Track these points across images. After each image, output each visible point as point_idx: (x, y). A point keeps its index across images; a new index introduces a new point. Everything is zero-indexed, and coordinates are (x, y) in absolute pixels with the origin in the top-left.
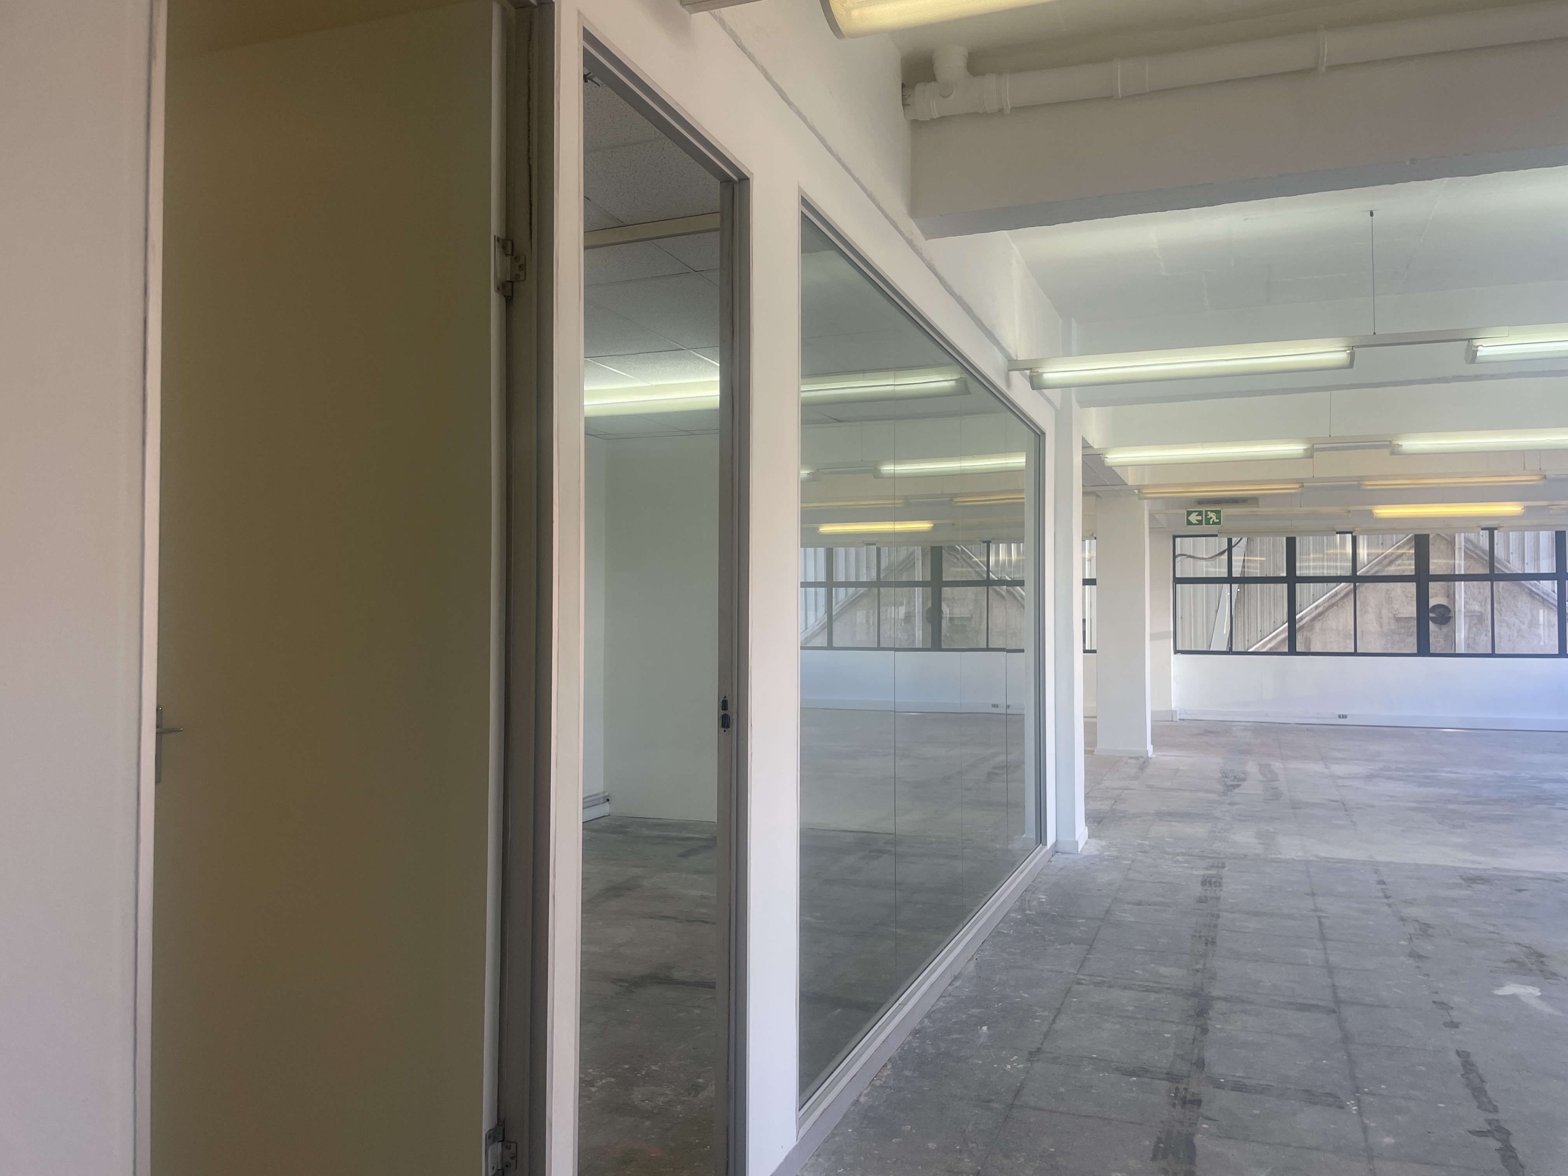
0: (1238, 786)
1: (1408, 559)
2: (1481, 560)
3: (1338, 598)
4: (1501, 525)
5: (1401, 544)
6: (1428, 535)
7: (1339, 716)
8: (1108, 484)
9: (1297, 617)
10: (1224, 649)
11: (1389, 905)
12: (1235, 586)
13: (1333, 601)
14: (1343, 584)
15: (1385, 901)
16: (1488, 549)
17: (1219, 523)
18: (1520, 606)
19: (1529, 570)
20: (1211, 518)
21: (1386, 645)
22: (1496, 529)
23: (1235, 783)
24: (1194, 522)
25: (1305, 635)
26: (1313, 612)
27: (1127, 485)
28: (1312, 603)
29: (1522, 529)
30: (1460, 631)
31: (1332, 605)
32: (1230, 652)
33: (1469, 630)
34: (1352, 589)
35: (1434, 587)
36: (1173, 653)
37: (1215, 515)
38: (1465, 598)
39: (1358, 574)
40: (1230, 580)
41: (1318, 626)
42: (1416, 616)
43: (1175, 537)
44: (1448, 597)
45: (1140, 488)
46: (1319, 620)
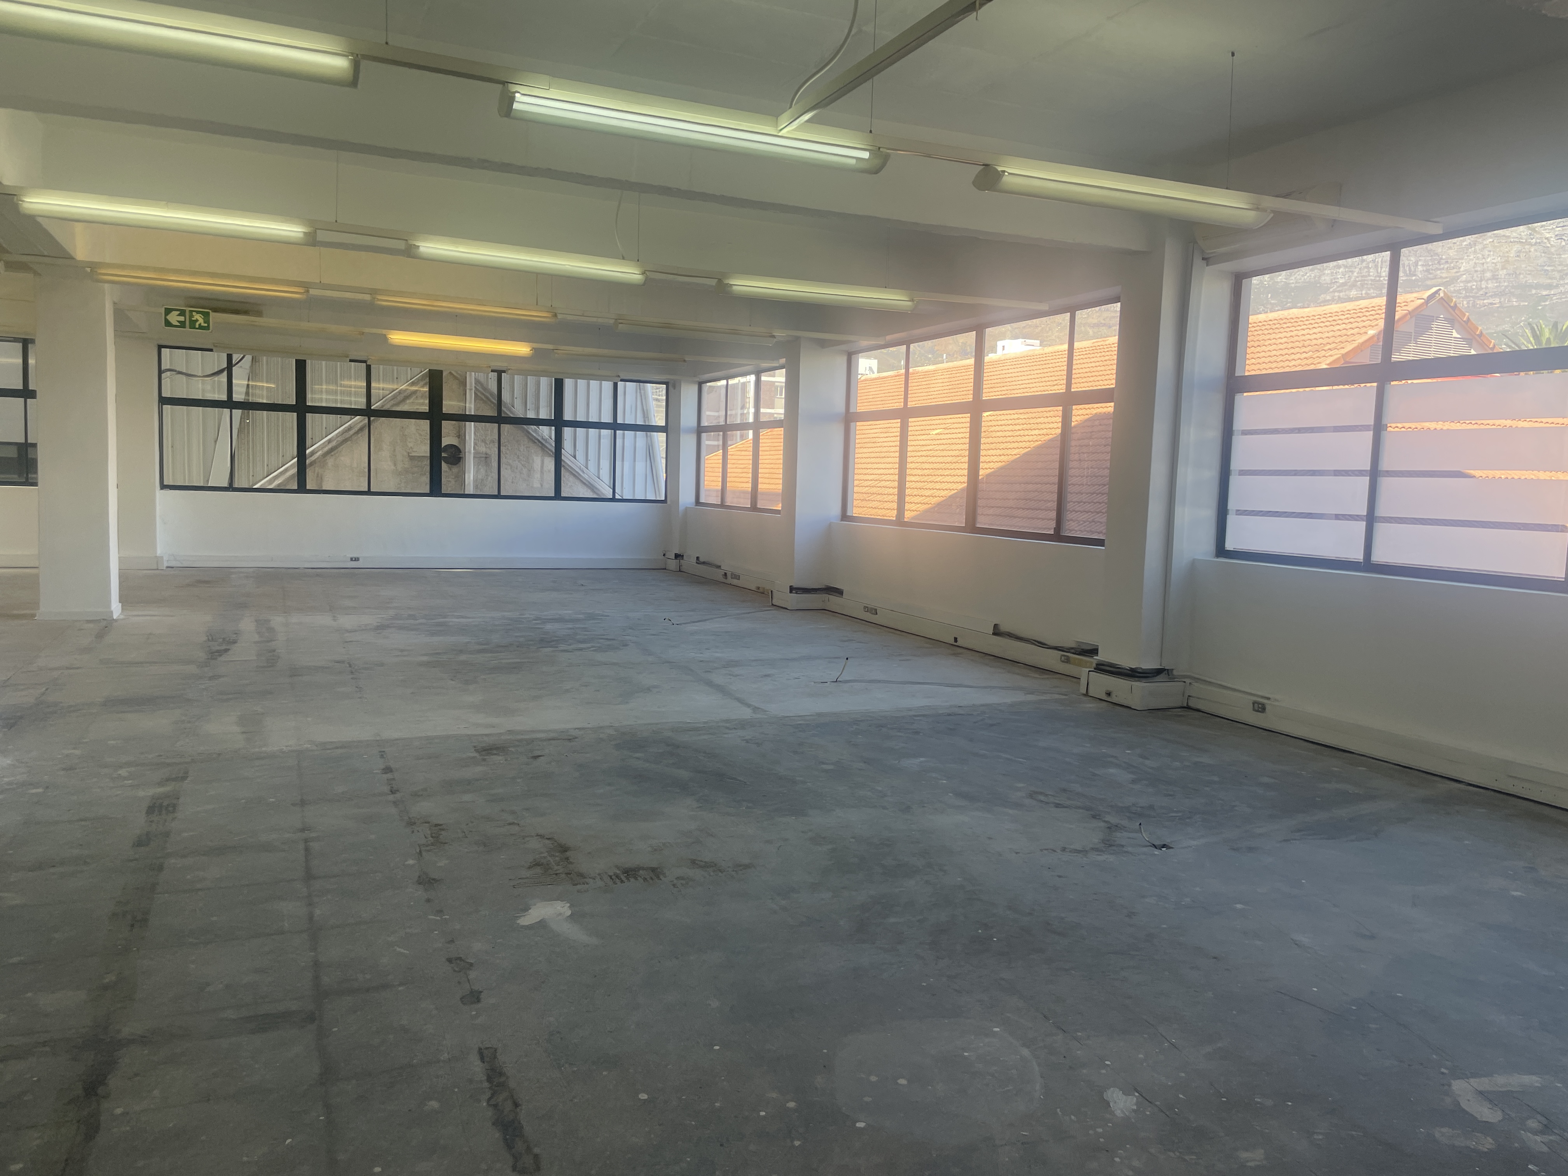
0: (226, 650)
1: (422, 397)
2: (490, 403)
3: (351, 432)
4: (509, 368)
5: (416, 379)
6: (441, 372)
7: (352, 559)
8: (46, 253)
9: (308, 452)
10: (226, 485)
11: (395, 803)
12: (237, 413)
13: (347, 435)
14: (358, 417)
15: (391, 797)
16: (496, 393)
17: (207, 328)
18: (522, 450)
19: (531, 415)
20: (197, 320)
21: (399, 484)
22: (504, 372)
23: (224, 647)
24: (174, 324)
25: (316, 472)
26: (326, 446)
27: (72, 258)
28: (324, 437)
29: (525, 373)
30: (470, 472)
31: (345, 440)
32: (231, 488)
33: (477, 471)
34: (366, 424)
35: (447, 426)
36: (159, 488)
37: (203, 317)
38: (474, 439)
39: (372, 408)
40: (230, 404)
41: (330, 461)
42: (429, 455)
43: (160, 347)
44: (459, 438)
45: (94, 266)
46: (332, 456)
